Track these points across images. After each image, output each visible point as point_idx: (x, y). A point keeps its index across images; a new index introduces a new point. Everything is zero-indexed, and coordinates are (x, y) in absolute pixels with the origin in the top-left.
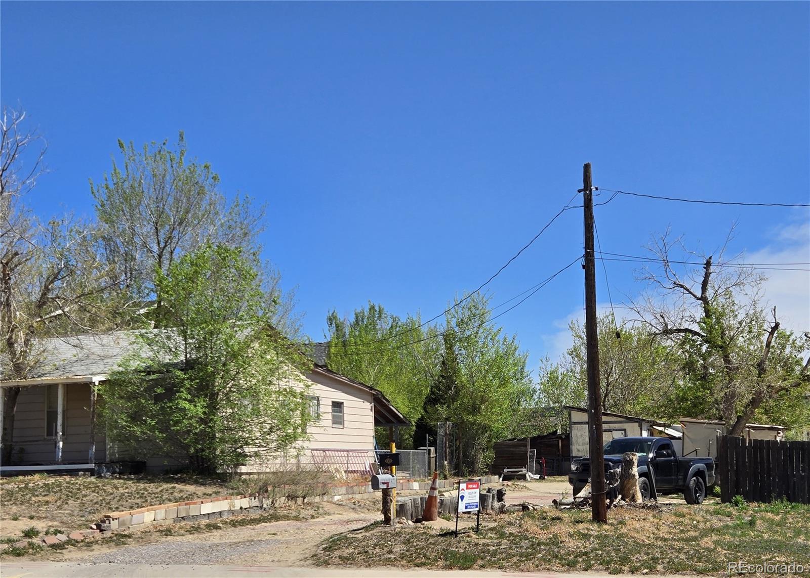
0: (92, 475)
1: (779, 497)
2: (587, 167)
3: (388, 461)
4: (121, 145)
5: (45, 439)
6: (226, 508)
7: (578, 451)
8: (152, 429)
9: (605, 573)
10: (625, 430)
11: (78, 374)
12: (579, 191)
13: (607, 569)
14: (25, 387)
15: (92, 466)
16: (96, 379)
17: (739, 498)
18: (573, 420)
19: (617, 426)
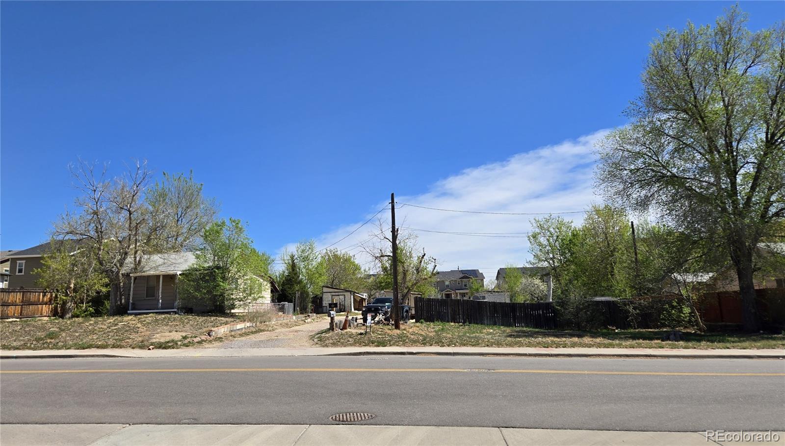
0: (176, 314)
1: (437, 320)
2: (393, 195)
3: (333, 306)
4: (164, 174)
5: (145, 300)
6: (243, 327)
7: (326, 304)
8: (205, 294)
9: (439, 347)
10: (344, 295)
11: (170, 271)
12: (389, 203)
13: (439, 345)
14: (139, 276)
15: (176, 310)
16: (179, 273)
17: (422, 320)
18: (324, 291)
19: (341, 293)
